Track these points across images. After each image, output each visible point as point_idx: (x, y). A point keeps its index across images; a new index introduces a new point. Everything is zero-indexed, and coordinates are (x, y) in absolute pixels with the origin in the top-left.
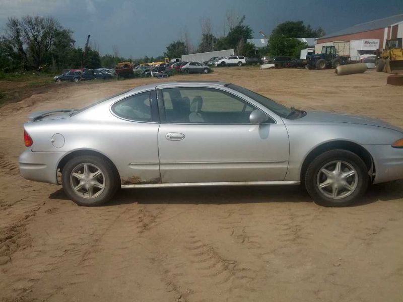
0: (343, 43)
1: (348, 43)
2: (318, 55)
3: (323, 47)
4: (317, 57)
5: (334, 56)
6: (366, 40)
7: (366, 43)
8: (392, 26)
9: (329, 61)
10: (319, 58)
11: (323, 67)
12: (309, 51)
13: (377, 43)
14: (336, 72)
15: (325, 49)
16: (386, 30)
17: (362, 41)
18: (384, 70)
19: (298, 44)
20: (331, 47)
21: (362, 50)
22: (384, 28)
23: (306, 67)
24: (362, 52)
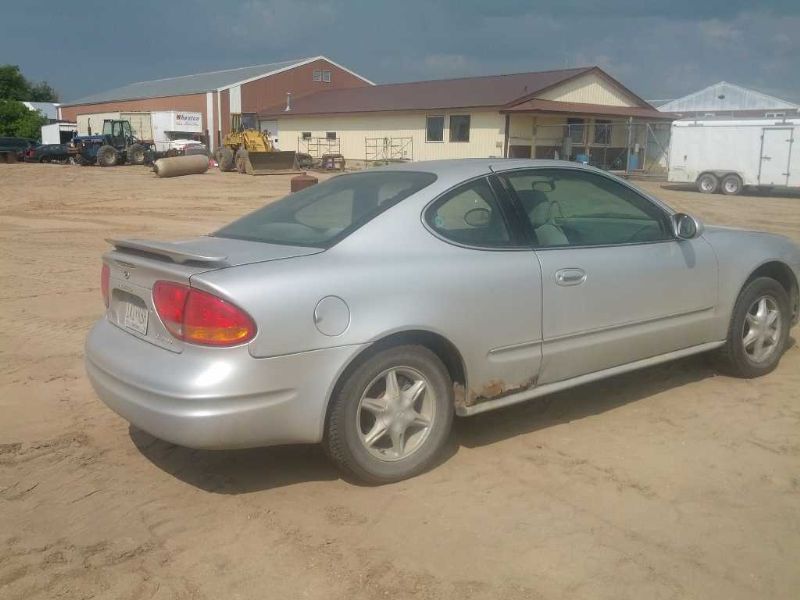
0: (139, 116)
1: (148, 116)
2: (97, 136)
3: (105, 121)
4: (96, 140)
5: (130, 140)
6: (179, 113)
7: (179, 117)
8: (219, 90)
9: (121, 149)
10: (101, 144)
11: (112, 160)
12: (63, 129)
13: (198, 118)
14: (156, 170)
15: (109, 125)
16: (210, 96)
17: (172, 115)
18: (238, 167)
19: (24, 113)
20: (121, 122)
21: (173, 130)
22: (205, 93)
23: (72, 161)
24: (174, 136)
